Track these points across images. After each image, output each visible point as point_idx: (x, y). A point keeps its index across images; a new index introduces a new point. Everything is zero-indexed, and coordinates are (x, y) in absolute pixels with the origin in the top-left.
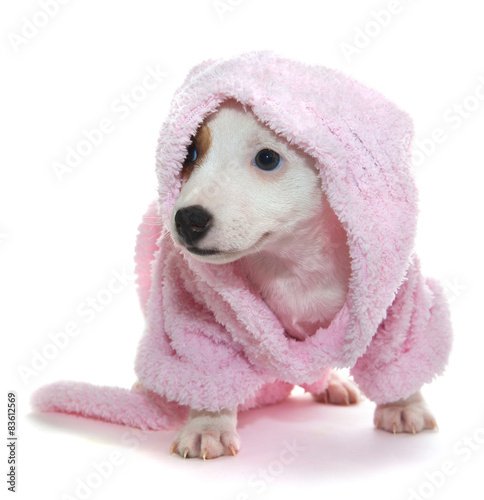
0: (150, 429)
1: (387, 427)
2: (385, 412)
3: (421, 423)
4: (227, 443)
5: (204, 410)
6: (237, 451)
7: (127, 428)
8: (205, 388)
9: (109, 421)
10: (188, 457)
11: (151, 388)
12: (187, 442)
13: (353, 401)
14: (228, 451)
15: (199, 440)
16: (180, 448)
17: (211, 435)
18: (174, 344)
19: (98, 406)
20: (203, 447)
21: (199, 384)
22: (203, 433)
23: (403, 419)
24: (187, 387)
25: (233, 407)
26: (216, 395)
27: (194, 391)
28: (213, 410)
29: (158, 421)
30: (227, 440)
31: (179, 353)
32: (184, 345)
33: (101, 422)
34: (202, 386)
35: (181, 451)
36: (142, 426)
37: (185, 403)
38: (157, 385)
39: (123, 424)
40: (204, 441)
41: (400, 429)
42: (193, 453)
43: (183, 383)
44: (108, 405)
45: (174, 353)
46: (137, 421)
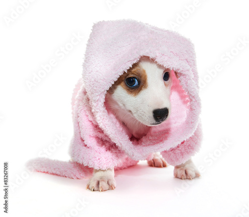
0: (78, 178)
1: (180, 177)
2: (178, 170)
3: (194, 175)
4: (111, 184)
5: (100, 169)
6: (115, 188)
7: (67, 178)
8: (100, 160)
9: (60, 176)
10: (94, 190)
11: (76, 161)
12: (93, 184)
13: (164, 166)
14: (111, 187)
15: (98, 183)
16: (90, 187)
17: (103, 181)
18: (85, 142)
19: (54, 169)
20: (100, 186)
21: (98, 158)
22: (100, 180)
23: (186, 173)
24: (92, 160)
25: (113, 168)
26: (105, 163)
27: (95, 161)
28: (104, 169)
29: (81, 175)
30: (110, 183)
31: (88, 145)
32: (90, 142)
33: (56, 176)
34: (99, 159)
35: (91, 188)
36: (74, 177)
37: (92, 167)
38: (79, 159)
39: (66, 177)
40: (100, 183)
41: (185, 177)
42: (96, 189)
43: (90, 158)
44: (59, 169)
45: (86, 146)
46: (72, 175)
